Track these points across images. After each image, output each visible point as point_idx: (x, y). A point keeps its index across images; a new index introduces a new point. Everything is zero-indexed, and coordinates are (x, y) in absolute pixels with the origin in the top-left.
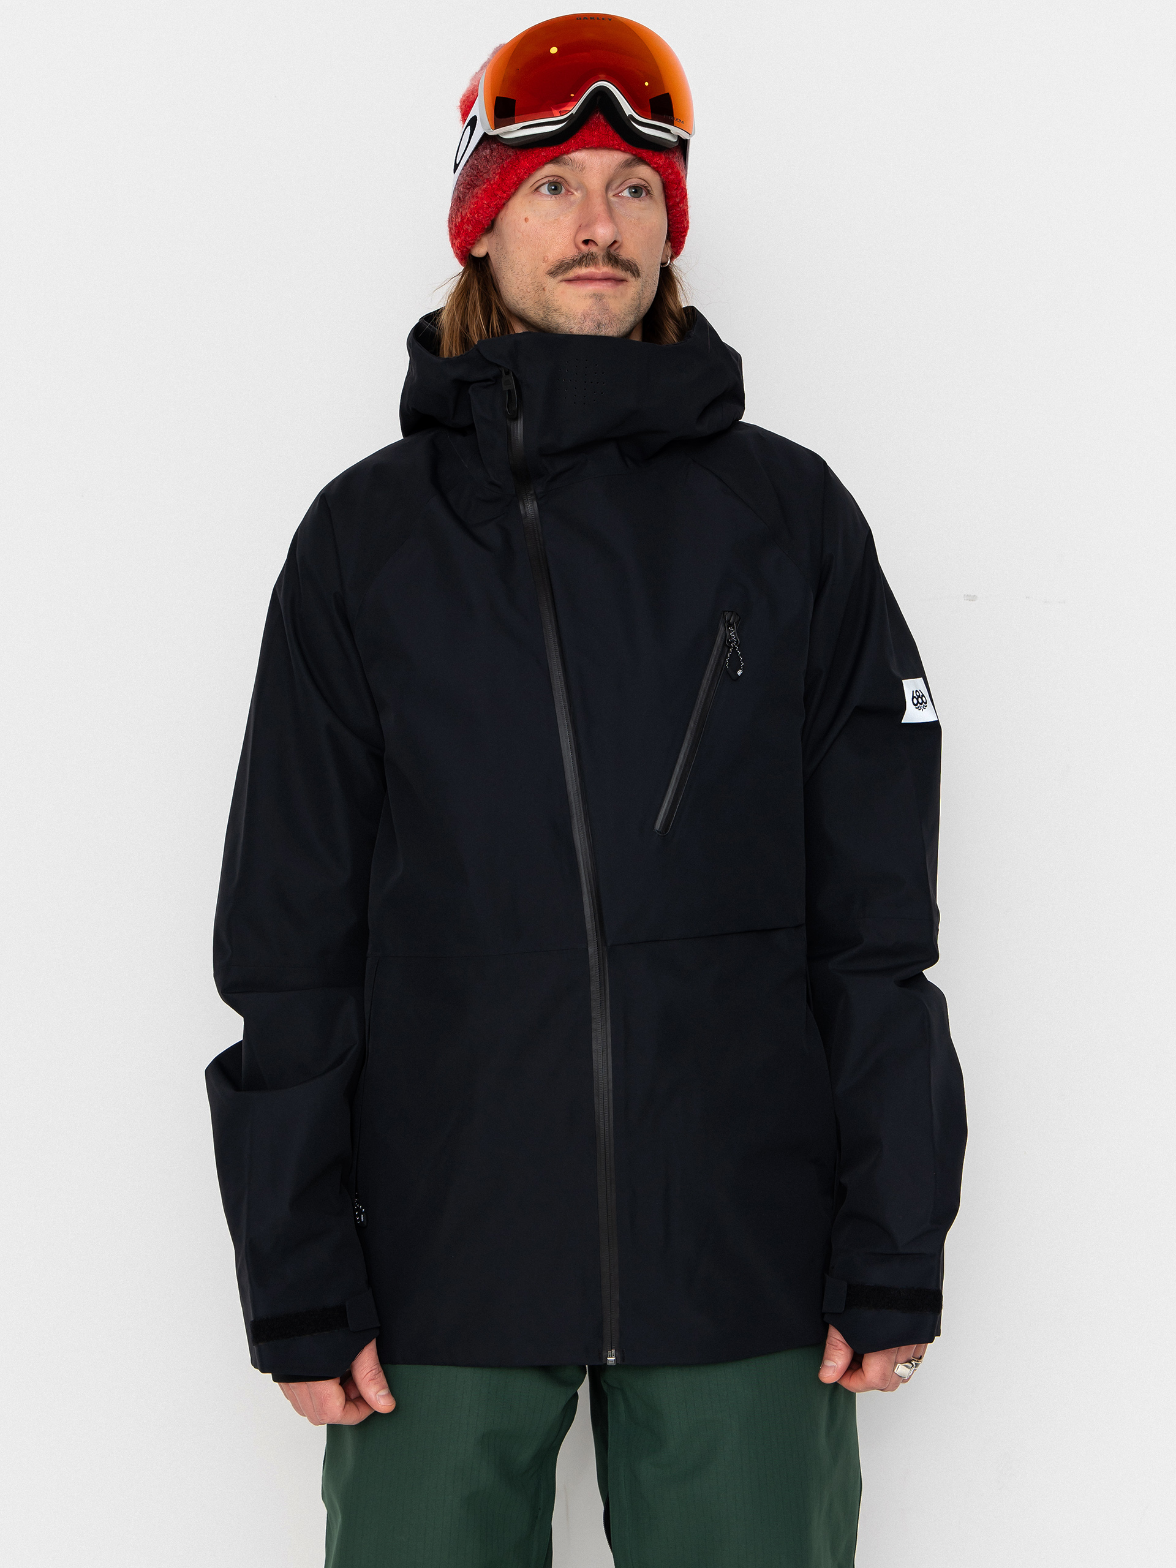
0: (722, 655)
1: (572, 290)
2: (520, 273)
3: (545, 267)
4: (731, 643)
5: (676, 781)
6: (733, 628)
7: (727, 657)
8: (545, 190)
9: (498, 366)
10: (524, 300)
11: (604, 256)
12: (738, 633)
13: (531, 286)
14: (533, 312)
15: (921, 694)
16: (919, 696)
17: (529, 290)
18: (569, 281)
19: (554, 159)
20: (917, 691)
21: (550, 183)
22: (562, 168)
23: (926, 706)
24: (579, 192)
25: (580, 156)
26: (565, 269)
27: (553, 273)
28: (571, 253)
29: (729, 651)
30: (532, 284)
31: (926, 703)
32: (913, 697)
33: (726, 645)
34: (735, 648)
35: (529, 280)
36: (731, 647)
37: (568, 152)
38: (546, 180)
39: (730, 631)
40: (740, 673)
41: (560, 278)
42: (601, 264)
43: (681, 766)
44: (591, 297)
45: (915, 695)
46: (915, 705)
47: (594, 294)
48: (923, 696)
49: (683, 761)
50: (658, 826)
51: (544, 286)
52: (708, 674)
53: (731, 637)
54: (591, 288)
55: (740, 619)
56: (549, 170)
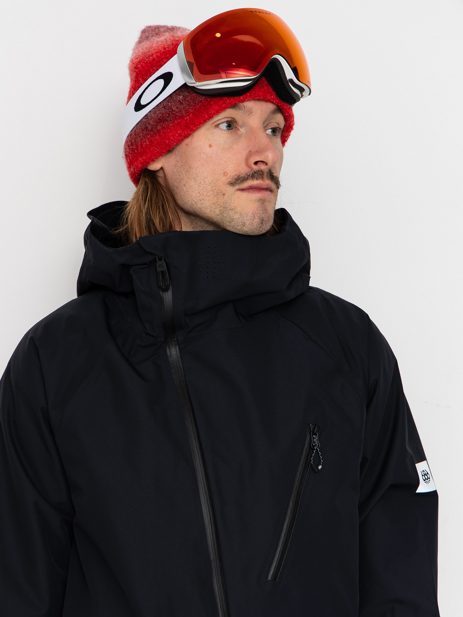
0: (309, 455)
1: (245, 195)
2: (203, 182)
3: (225, 179)
4: (314, 446)
5: (282, 545)
6: (316, 435)
7: (312, 456)
8: (224, 126)
9: (152, 254)
10: (203, 202)
11: (267, 173)
12: (319, 440)
13: (211, 192)
14: (208, 210)
15: (426, 473)
16: (425, 474)
17: (208, 194)
18: (243, 190)
19: (234, 106)
20: (423, 471)
21: (227, 122)
22: (237, 112)
23: (430, 481)
24: (243, 128)
25: (249, 104)
26: (242, 181)
27: (232, 184)
28: (244, 170)
29: (313, 453)
30: (212, 190)
31: (429, 479)
32: (423, 475)
33: (311, 448)
34: (317, 450)
35: (209, 188)
36: (314, 449)
37: (243, 101)
38: (226, 120)
39: (314, 438)
40: (320, 467)
41: (237, 187)
42: (265, 178)
43: (285, 534)
44: (258, 201)
45: (423, 474)
46: (425, 480)
47: (260, 199)
48: (428, 473)
49: (286, 530)
50: (270, 578)
51: (224, 192)
52: (300, 468)
53: (314, 442)
54: (257, 195)
55: (320, 429)
56: (229, 113)
